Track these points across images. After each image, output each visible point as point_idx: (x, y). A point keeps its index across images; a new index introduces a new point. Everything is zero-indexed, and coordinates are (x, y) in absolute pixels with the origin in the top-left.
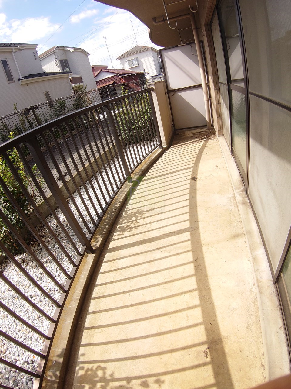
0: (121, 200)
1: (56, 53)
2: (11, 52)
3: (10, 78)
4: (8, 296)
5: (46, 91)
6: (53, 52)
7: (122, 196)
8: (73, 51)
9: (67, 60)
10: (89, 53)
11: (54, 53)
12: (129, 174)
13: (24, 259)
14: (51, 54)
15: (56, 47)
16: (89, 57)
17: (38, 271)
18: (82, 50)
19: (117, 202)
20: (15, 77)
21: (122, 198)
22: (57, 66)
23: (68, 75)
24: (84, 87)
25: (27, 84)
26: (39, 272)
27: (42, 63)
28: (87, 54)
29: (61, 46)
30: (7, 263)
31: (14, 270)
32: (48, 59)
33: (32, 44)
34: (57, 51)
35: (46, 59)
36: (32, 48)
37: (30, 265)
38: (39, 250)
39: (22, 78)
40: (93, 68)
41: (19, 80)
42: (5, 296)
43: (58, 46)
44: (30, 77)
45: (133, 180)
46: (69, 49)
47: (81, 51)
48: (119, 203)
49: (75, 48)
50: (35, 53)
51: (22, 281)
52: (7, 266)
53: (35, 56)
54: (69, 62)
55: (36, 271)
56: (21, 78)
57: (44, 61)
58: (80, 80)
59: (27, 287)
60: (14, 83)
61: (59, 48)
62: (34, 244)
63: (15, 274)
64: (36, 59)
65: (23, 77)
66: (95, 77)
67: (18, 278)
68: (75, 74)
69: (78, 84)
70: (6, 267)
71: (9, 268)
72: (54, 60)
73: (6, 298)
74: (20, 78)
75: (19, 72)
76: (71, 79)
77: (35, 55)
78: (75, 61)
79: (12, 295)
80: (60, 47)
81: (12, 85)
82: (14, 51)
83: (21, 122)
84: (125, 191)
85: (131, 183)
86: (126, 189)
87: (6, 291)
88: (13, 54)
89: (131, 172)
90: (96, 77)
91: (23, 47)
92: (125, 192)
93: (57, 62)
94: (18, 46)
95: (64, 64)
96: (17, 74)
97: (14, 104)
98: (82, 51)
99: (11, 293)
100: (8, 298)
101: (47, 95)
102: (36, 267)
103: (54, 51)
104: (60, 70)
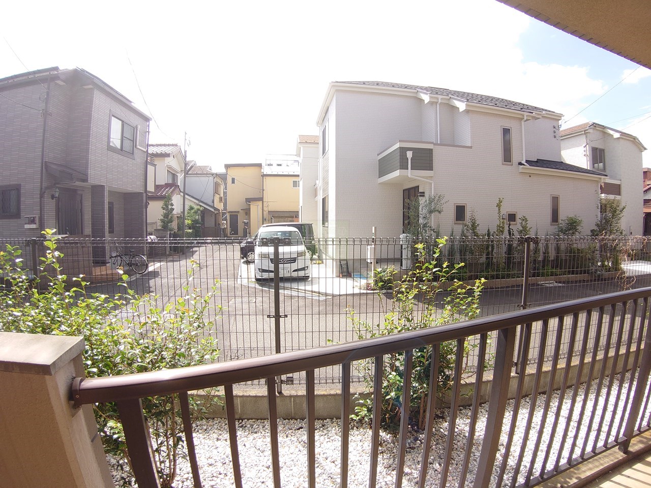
0: (583, 476)
1: (588, 134)
2: (521, 119)
3: (507, 157)
4: (326, 467)
5: (556, 193)
6: (585, 131)
7: (591, 469)
8: (618, 138)
9: (603, 150)
10: (645, 146)
11: (586, 133)
12: (629, 434)
13: (384, 440)
14: (580, 133)
15: (591, 123)
16: (644, 153)
17: (385, 476)
18: (634, 139)
19: (575, 473)
20: (516, 157)
21: (589, 473)
22: (585, 155)
23: (600, 178)
24: (621, 207)
25: (530, 174)
26: (385, 480)
27: (563, 144)
28: (641, 148)
29: (599, 125)
30: (360, 425)
31: (361, 443)
32: (573, 141)
33: (554, 112)
34: (591, 131)
35: (570, 139)
36: (555, 118)
37: (385, 457)
38: (410, 448)
39: (525, 164)
40: (645, 173)
41: (520, 164)
42: (323, 464)
43: (594, 123)
44: (538, 164)
45: (631, 449)
46: (611, 132)
47: (632, 141)
48: (576, 478)
49: (622, 134)
50: (556, 128)
51: (358, 467)
52: (357, 428)
53: (555, 132)
54: (606, 154)
55: (384, 473)
56: (524, 162)
57: (566, 141)
58: (615, 189)
59: (356, 482)
60: (510, 167)
61: (595, 127)
62: (410, 432)
63: (358, 449)
64: (555, 137)
65: (527, 161)
66: (644, 191)
67: (357, 460)
68: (611, 178)
69: (611, 197)
70: (355, 428)
71: (357, 433)
72: (584, 145)
73: (322, 468)
74: (522, 162)
75: (524, 151)
76: (603, 184)
77: (555, 129)
78: (618, 155)
79: (331, 471)
80: (597, 126)
81: (507, 168)
82: (525, 118)
83: (498, 228)
84: (602, 462)
85: (622, 454)
86: (607, 460)
87: (329, 459)
88: (523, 123)
89: (635, 433)
90: (646, 191)
91: (541, 114)
92: (602, 464)
93: (588, 150)
94: (532, 113)
95: (598, 155)
96: (519, 154)
97: (500, 199)
98: (634, 141)
99: (334, 468)
100: (324, 470)
101: (555, 200)
102: (388, 468)
103: (587, 130)
104: (588, 164)
